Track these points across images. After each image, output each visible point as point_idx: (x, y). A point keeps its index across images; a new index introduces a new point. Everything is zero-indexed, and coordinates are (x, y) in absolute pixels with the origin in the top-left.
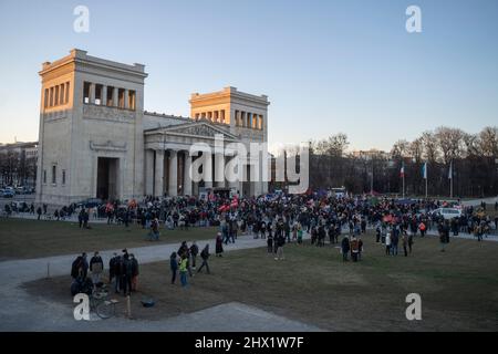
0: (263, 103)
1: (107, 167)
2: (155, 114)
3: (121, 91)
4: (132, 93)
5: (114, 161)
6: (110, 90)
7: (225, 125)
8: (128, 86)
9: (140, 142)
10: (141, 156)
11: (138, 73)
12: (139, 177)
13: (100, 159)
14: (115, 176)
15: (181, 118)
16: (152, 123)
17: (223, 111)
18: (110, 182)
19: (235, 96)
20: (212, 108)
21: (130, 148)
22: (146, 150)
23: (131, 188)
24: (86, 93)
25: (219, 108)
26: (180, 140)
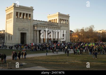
0: (68, 17)
1: (23, 35)
2: (36, 20)
3: (27, 14)
4: (30, 15)
6: (24, 14)
7: (57, 23)
8: (29, 13)
9: (32, 28)
10: (32, 32)
11: (31, 9)
12: (32, 38)
13: (21, 33)
14: (26, 38)
15: (44, 21)
16: (35, 23)
17: (56, 19)
18: (24, 39)
19: (60, 15)
20: (53, 19)
21: (29, 30)
22: (34, 30)
23: (30, 41)
24: (17, 15)
25: (55, 18)
26: (43, 27)
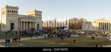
0: (41, 12)
1: (12, 25)
2: (20, 15)
3: (14, 11)
4: (16, 11)
5: (14, 24)
6: (12, 11)
7: (34, 17)
8: (15, 10)
9: (18, 20)
10: (18, 23)
11: (17, 8)
12: (18, 27)
13: (11, 23)
14: (14, 26)
15: (25, 16)
16: (20, 17)
17: (33, 14)
18: (13, 27)
19: (36, 11)
20: (31, 14)
21: (16, 21)
22: (19, 22)
23: (16, 28)
24: (8, 12)
25: (32, 13)
26: (25, 20)
